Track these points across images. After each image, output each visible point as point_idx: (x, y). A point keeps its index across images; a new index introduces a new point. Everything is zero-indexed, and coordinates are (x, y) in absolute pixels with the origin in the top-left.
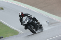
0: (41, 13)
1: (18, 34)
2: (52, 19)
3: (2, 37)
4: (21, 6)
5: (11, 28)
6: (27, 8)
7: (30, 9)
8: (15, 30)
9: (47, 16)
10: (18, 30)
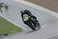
0: (44, 11)
1: (22, 31)
2: (54, 17)
3: (7, 34)
4: (25, 4)
5: (15, 25)
6: (30, 6)
7: (33, 7)
8: (19, 28)
9: (49, 13)
10: (22, 27)
